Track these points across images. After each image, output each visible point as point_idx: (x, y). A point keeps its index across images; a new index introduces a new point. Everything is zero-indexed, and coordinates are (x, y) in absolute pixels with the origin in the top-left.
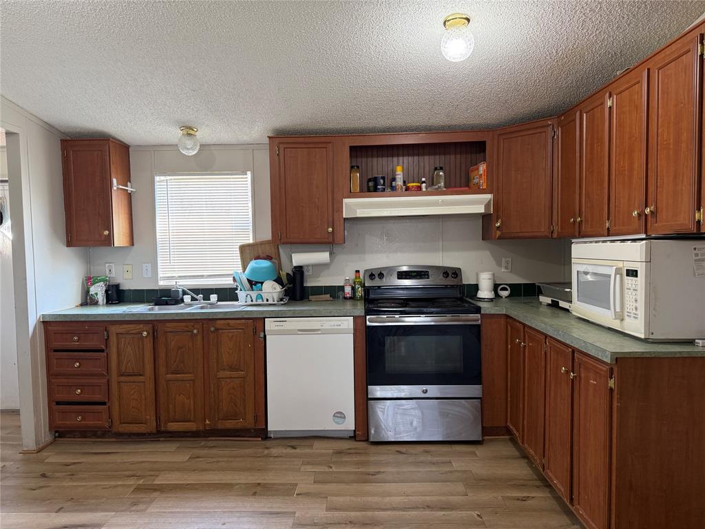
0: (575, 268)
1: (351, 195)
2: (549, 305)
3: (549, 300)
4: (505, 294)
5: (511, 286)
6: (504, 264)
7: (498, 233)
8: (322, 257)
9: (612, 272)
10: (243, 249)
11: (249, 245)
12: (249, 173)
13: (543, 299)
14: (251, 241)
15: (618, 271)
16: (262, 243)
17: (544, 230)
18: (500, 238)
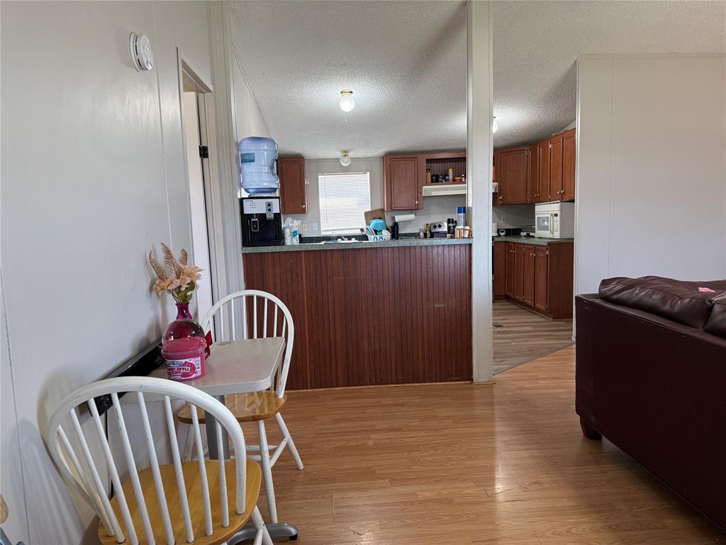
0: (536, 217)
1: (427, 184)
2: (525, 236)
3: (525, 234)
4: (503, 234)
5: (505, 230)
6: (502, 218)
7: (501, 202)
8: (411, 217)
9: (550, 215)
10: (366, 214)
11: (369, 212)
12: (368, 173)
13: (522, 234)
14: (370, 210)
15: (551, 215)
16: (376, 211)
17: (523, 200)
18: (502, 205)
